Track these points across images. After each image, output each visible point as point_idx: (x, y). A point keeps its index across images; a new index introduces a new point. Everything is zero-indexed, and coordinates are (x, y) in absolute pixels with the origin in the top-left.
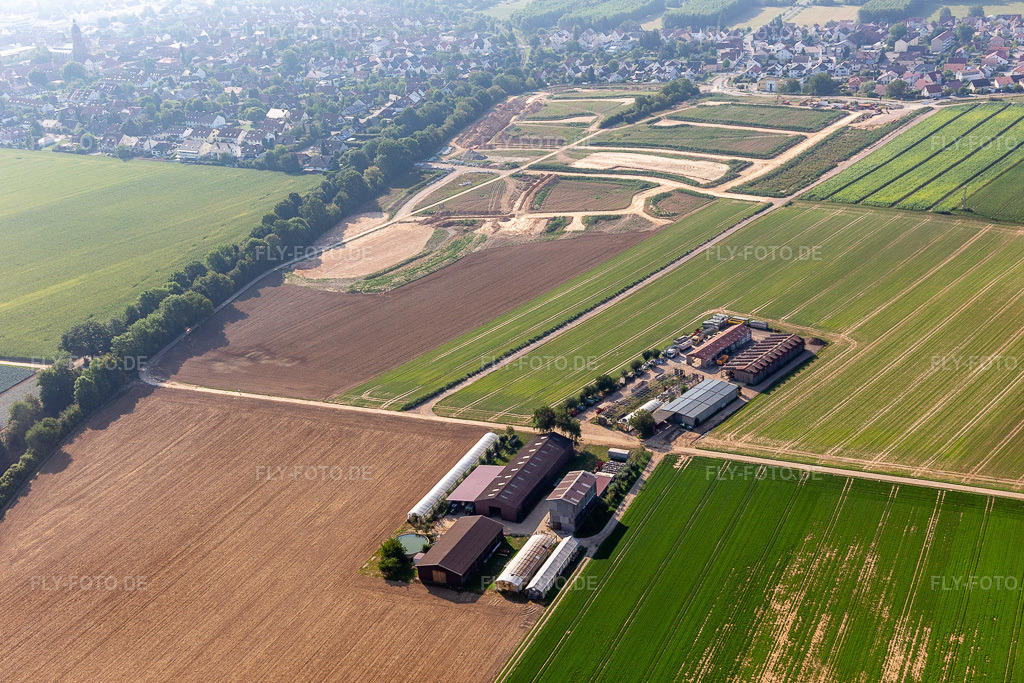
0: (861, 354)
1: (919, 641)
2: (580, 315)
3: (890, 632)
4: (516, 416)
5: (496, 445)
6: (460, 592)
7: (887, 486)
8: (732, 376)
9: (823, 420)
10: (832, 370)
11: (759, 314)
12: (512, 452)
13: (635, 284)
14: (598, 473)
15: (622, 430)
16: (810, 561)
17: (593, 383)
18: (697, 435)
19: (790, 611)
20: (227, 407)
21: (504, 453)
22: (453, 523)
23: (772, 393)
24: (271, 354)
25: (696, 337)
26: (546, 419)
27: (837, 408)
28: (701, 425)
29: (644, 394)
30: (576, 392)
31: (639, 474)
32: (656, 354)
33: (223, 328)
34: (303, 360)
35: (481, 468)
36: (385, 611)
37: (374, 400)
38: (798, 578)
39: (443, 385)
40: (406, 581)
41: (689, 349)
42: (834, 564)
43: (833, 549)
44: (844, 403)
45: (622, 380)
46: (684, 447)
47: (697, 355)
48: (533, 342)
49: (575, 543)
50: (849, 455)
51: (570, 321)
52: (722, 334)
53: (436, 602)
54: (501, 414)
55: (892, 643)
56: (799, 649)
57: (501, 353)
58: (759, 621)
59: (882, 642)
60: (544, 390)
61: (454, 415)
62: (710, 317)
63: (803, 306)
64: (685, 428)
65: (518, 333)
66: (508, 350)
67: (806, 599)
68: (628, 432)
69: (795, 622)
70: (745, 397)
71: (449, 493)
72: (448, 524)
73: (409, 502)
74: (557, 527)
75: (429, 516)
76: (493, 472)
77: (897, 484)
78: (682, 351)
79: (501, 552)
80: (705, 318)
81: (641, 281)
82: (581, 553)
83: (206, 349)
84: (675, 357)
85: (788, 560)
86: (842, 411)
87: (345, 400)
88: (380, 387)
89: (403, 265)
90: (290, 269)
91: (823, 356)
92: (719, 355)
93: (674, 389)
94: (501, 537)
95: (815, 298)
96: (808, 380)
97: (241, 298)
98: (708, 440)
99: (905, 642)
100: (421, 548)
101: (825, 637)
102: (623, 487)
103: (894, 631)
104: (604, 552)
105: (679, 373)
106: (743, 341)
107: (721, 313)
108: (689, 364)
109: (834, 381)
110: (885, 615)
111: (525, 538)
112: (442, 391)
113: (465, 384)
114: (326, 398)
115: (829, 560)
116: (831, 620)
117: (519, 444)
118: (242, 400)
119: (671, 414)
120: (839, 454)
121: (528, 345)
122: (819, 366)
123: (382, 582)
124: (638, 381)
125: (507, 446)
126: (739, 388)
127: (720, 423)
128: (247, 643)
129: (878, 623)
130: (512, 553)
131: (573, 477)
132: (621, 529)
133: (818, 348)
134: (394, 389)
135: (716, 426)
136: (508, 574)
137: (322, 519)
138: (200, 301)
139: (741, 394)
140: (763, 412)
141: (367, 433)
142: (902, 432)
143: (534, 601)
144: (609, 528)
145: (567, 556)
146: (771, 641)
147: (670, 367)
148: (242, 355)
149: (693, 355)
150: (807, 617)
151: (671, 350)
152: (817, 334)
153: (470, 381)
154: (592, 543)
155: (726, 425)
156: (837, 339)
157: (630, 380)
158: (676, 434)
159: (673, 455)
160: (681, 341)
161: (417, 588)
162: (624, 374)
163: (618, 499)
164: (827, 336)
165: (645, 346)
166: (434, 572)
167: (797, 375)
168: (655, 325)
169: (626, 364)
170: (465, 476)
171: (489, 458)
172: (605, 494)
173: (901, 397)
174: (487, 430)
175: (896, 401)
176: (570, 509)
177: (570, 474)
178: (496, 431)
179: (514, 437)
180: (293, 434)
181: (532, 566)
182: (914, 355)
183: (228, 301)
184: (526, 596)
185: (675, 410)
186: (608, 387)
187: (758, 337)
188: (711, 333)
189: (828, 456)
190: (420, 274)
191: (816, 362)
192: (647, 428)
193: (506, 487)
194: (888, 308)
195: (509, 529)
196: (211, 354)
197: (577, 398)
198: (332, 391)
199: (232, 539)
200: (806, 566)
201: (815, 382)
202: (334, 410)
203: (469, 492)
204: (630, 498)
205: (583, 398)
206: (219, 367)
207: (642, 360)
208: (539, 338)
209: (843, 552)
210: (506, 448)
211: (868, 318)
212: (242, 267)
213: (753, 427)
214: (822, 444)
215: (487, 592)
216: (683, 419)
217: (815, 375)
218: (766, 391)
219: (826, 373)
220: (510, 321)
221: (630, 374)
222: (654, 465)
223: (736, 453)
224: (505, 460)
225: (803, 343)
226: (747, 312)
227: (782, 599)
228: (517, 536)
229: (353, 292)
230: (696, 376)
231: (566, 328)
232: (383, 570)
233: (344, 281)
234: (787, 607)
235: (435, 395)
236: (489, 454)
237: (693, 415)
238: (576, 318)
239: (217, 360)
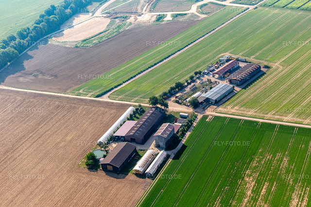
0: (284, 72)
1: (304, 194)
2: (169, 56)
3: (292, 190)
4: (142, 99)
5: (134, 112)
6: (118, 174)
7: (293, 128)
8: (231, 82)
9: (267, 100)
10: (272, 79)
11: (243, 55)
12: (140, 115)
13: (192, 43)
14: (175, 124)
15: (185, 105)
16: (261, 160)
17: (174, 85)
18: (216, 107)
19: (253, 181)
20: (24, 96)
21: (137, 115)
22: (116, 145)
23: (247, 89)
24: (43, 73)
25: (216, 65)
26: (154, 101)
27: (273, 95)
28: (218, 102)
29: (195, 90)
30: (166, 89)
31: (192, 124)
32: (200, 73)
33: (23, 63)
34: (56, 76)
35: (127, 121)
36: (88, 182)
37: (85, 93)
38: (256, 167)
39: (113, 86)
40: (97, 170)
41: (214, 70)
42: (271, 161)
43: (270, 155)
44: (276, 93)
45: (186, 84)
46: (211, 112)
47: (216, 73)
48: (150, 68)
49: (165, 153)
50: (278, 115)
51: (165, 59)
52: (227, 64)
53: (108, 178)
54: (136, 98)
55: (293, 194)
56: (255, 197)
57: (137, 73)
58: (240, 185)
59: (290, 194)
60: (154, 88)
61: (117, 99)
62: (222, 56)
63: (260, 52)
64: (211, 104)
65: (144, 64)
66: (139, 71)
67: (259, 176)
68: (188, 106)
69: (254, 186)
70: (236, 91)
71: (114, 132)
72: (114, 145)
73: (98, 136)
74: (158, 146)
75: (106, 142)
76: (132, 123)
77: (297, 127)
78: (211, 71)
79: (136, 157)
80: (220, 57)
81: (194, 41)
82: (168, 157)
83: (16, 72)
84: (208, 74)
85: (252, 160)
86: (276, 96)
87: (73, 93)
88: (87, 87)
89: (97, 35)
90: (51, 37)
91: (268, 73)
92: (226, 73)
93: (207, 87)
94: (135, 151)
95: (265, 48)
96: (262, 83)
97: (31, 50)
98: (220, 109)
99: (299, 194)
100: (103, 156)
101: (266, 192)
102: (185, 129)
103: (294, 189)
104: (177, 157)
105: (209, 81)
106: (236, 67)
107: (227, 55)
108: (213, 77)
109: (272, 83)
110: (291, 183)
111: (145, 151)
112: (112, 89)
113: (122, 86)
114: (65, 92)
115: (269, 160)
116: (269, 185)
117: (143, 111)
118: (31, 93)
119: (205, 99)
120: (274, 114)
121: (148, 69)
122: (266, 77)
123: (86, 170)
124: (192, 84)
125: (139, 112)
126: (234, 87)
127: (225, 102)
128: (31, 197)
129: (288, 185)
130: (140, 157)
131: (165, 126)
132: (184, 147)
133: (266, 69)
134: (93, 88)
135: (224, 103)
136: (138, 167)
137: (62, 144)
138: (13, 52)
139: (234, 89)
140: (243, 97)
141: (81, 107)
142: (300, 105)
143: (149, 178)
144: (179, 146)
145: (162, 159)
146: (244, 194)
147: (205, 78)
148: (31, 74)
149: (215, 73)
150: (259, 183)
151: (206, 71)
152: (266, 63)
153: (124, 85)
154: (172, 153)
155: (228, 103)
156: (274, 66)
157: (189, 84)
158: (207, 106)
159: (206, 115)
160: (210, 67)
161: (101, 173)
162: (187, 81)
163: (183, 134)
164: (270, 64)
165: (195, 69)
166: (108, 166)
167: (257, 81)
168: (200, 60)
169: (187, 77)
170: (121, 125)
171: (131, 118)
172: (178, 132)
173: (300, 90)
174: (130, 105)
175: (297, 92)
176: (163, 139)
177: (164, 124)
178: (134, 106)
179: (142, 108)
180: (51, 107)
181: (148, 163)
182: (305, 72)
183: (25, 51)
184: (145, 176)
185: (207, 97)
186: (180, 87)
187: (242, 65)
188: (223, 64)
189: (269, 115)
190: (104, 39)
191: (265, 75)
192: (195, 104)
193: (137, 130)
194: (295, 52)
195: (138, 147)
196: (18, 74)
197: (167, 92)
198: (67, 89)
199: (26, 152)
200: (259, 162)
201: (264, 84)
202: (68, 97)
203: (122, 132)
204: (188, 134)
205: (169, 92)
206: (21, 79)
207: (194, 75)
208: (152, 66)
209: (274, 156)
210: (138, 113)
211: (287, 56)
212: (31, 37)
213: (239, 103)
214: (267, 110)
215: (129, 174)
216: (211, 100)
217: (265, 81)
218: (245, 88)
219: (269, 80)
220: (141, 59)
221: (189, 81)
222: (198, 120)
223: (232, 114)
224: (138, 118)
225: (260, 67)
226: (238, 54)
227: (249, 176)
228: (142, 150)
229: (77, 47)
230: (216, 82)
231: (163, 62)
232: (87, 165)
233: (73, 42)
234: (251, 179)
235: (110, 90)
236: (131, 116)
237: (214, 99)
238: (167, 58)
239: (20, 76)
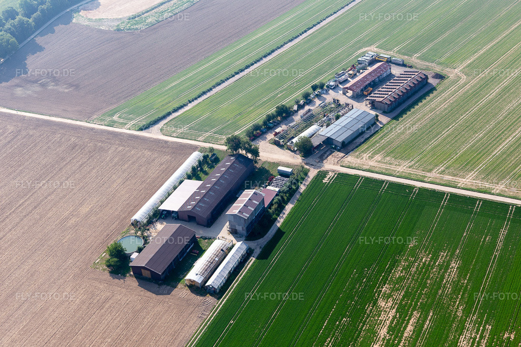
0: (468, 87)
1: (482, 337)
2: (273, 51)
3: (461, 330)
4: (217, 136)
5: (200, 162)
6: (160, 285)
7: (473, 200)
8: (374, 105)
9: (434, 143)
10: (445, 100)
11: (399, 52)
12: (211, 167)
13: (314, 26)
14: (269, 188)
15: (290, 150)
16: (409, 267)
17: (273, 110)
18: (342, 154)
19: (392, 308)
20: (20, 124)
21: (206, 168)
22: (163, 226)
23: (400, 119)
24: (56, 80)
25: (351, 72)
26: (235, 143)
27: (445, 133)
28: (347, 146)
29: (309, 120)
30: (258, 117)
31: (298, 188)
32: (322, 86)
33: (26, 59)
34: (77, 87)
35: (187, 181)
36: (107, 300)
37: (121, 121)
38: (401, 279)
39: (170, 110)
40: (124, 275)
41: (346, 81)
42: (427, 267)
43: (429, 254)
44: (451, 129)
45: (295, 108)
46: (333, 165)
47: (350, 88)
48: (237, 73)
49: (245, 247)
50: (449, 174)
51: (265, 57)
52: (370, 69)
53: (142, 293)
54: (208, 134)
55: (462, 338)
56: (394, 341)
57: (214, 83)
58: (368, 316)
59: (455, 336)
60: (240, 114)
61: (174, 135)
62: (363, 54)
63: (431, 45)
64: (335, 149)
65: (228, 65)
66: (218, 80)
67: (404, 297)
68: (294, 151)
69: (394, 317)
70: (381, 123)
71: (162, 202)
72: (159, 226)
73: (135, 207)
74: (234, 232)
75: (145, 221)
76: (192, 186)
77: (481, 200)
78: (341, 83)
79: (193, 251)
80: (358, 56)
81: (319, 23)
82: (249, 254)
83: (13, 76)
84: (335, 88)
85: (395, 264)
86: (449, 136)
87: (101, 121)
88: (127, 110)
89: (156, 8)
90: (78, 11)
91: (440, 89)
92: (366, 87)
93: (331, 116)
94: (194, 240)
95: (440, 39)
96: (428, 108)
97: (42, 34)
98: (350, 159)
99: (471, 338)
101: (414, 331)
102: (285, 198)
103: (463, 328)
104: (265, 254)
105: (336, 102)
106: (385, 75)
107: (371, 51)
108: (344, 94)
109: (446, 109)
110: (460, 314)
111: (211, 240)
112: (169, 114)
113: (186, 108)
114: (88, 118)
115: (424, 264)
116: (420, 316)
117: (217, 160)
118: (31, 119)
119: (324, 139)
120: (442, 172)
121: (233, 76)
122: (436, 97)
123: (107, 275)
124: (307, 108)
125: (210, 160)
126: (377, 116)
127: (360, 145)
128: (7, 325)
129: (454, 319)
130: (200, 252)
131: (247, 195)
132: (280, 233)
133: (437, 81)
134: (136, 112)
135: (357, 147)
136: (194, 274)
137: (73, 221)
139: (378, 120)
140: (392, 135)
141: (113, 148)
142: (489, 155)
143: (211, 295)
144: (272, 232)
145: (238, 257)
146: (375, 333)
147: (330, 96)
148: (36, 82)
149: (347, 88)
150: (403, 312)
151: (332, 83)
152: (438, 69)
153: (190, 106)
154: (258, 245)
155: (365, 146)
156: (452, 73)
157: (301, 107)
158: (328, 153)
159: (323, 171)
160: (340, 75)
161: (131, 281)
162: (297, 102)
163: (281, 208)
164: (445, 71)
165: (315, 78)
166: (143, 270)
167: (420, 104)
168: (324, 61)
169: (298, 94)
170: (175, 188)
171: (194, 174)
172: (271, 204)
173: (493, 123)
174: (195, 148)
175: (488, 127)
176: (243, 221)
178: (202, 150)
179: (214, 155)
180: (62, 148)
181: (212, 266)
182: (506, 88)
183: (32, 37)
184: (206, 290)
185: (328, 135)
186: (285, 114)
187: (396, 71)
188: (364, 69)
189: (433, 175)
190: (166, 15)
191: (435, 92)
192: (307, 150)
193: (200, 201)
194: (492, 47)
195: (200, 233)
196: (15, 81)
197: (261, 123)
198: (92, 113)
199: (9, 236)
200: (407, 269)
201: (431, 111)
202: (92, 129)
203: (174, 204)
204: (289, 207)
205: (265, 123)
206: (19, 91)
207: (311, 91)
208: (242, 71)
209: (435, 258)
210: (207, 163)
211: (476, 56)
212: (42, 11)
213: (383, 148)
214: (430, 164)
215: (180, 286)
216: (334, 142)
217: (433, 105)
218: (396, 118)
219: (441, 103)
220: (224, 55)
221: (302, 102)
222: (310, 180)
223: (368, 171)
224: (206, 173)
225: (427, 78)
226: (391, 50)
227: (387, 297)
228: (206, 239)
229: (119, 30)
230: (347, 105)
231: (262, 62)
232: (108, 266)
233: (113, 20)
234: (390, 304)
235: (164, 117)
236: (194, 169)
237: (340, 139)
238: (269, 54)
239: (18, 86)
